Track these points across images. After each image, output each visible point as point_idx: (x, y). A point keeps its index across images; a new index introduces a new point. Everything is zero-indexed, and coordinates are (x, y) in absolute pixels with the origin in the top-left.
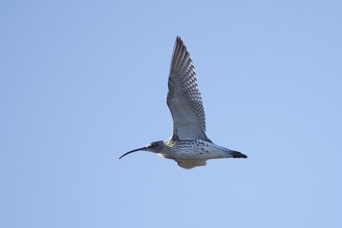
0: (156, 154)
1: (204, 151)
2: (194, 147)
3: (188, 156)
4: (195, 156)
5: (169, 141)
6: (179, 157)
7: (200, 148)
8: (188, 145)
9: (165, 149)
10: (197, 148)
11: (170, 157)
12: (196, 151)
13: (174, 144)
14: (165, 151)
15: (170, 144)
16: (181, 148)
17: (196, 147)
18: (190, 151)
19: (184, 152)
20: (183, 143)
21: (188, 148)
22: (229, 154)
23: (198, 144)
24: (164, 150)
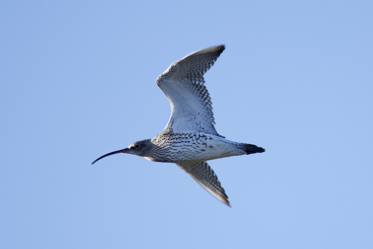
0: (141, 157)
1: (206, 146)
2: (193, 142)
3: (185, 156)
4: (195, 154)
5: (159, 137)
6: (173, 157)
7: (201, 143)
8: (185, 140)
9: (153, 149)
10: (197, 142)
11: (161, 159)
12: (196, 147)
13: (165, 140)
14: (154, 151)
15: (160, 140)
16: (175, 145)
17: (195, 142)
18: (188, 147)
19: (179, 149)
20: (177, 137)
21: (185, 144)
22: (240, 148)
23: (198, 138)
24: (152, 151)
